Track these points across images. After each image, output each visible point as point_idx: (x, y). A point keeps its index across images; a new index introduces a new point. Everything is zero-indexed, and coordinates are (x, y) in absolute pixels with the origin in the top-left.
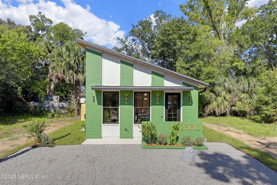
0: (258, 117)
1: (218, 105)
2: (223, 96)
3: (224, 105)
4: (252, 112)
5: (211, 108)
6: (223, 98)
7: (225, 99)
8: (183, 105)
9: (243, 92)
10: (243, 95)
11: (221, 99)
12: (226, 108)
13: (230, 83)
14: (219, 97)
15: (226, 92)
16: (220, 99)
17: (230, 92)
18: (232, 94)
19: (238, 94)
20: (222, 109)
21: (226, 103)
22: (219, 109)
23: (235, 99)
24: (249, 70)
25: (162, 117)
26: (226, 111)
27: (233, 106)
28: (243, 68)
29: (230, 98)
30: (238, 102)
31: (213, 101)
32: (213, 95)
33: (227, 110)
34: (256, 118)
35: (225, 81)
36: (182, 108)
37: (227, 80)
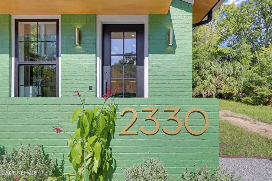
0: (250, 99)
1: (204, 87)
2: (209, 79)
3: (210, 88)
4: (240, 94)
5: (197, 91)
6: (209, 81)
7: (211, 82)
8: (150, 52)
9: (229, 76)
10: (228, 78)
11: (208, 82)
12: (212, 90)
13: (215, 66)
14: (205, 80)
15: (212, 76)
16: (206, 82)
17: (215, 75)
18: (218, 77)
19: (224, 77)
20: (209, 91)
21: (212, 86)
22: (206, 92)
23: (221, 82)
24: (233, 54)
25: (91, 88)
26: (213, 94)
27: (219, 89)
28: (228, 52)
29: (216, 81)
30: (223, 85)
31: (200, 84)
32: (199, 78)
33: (213, 92)
34: (248, 100)
35: (211, 64)
36: (146, 59)
37: (213, 64)
